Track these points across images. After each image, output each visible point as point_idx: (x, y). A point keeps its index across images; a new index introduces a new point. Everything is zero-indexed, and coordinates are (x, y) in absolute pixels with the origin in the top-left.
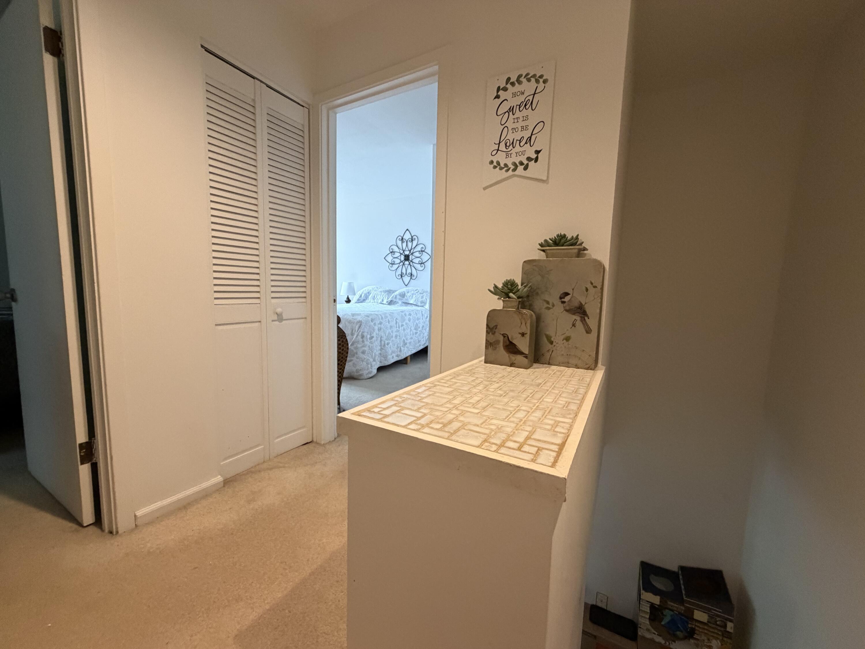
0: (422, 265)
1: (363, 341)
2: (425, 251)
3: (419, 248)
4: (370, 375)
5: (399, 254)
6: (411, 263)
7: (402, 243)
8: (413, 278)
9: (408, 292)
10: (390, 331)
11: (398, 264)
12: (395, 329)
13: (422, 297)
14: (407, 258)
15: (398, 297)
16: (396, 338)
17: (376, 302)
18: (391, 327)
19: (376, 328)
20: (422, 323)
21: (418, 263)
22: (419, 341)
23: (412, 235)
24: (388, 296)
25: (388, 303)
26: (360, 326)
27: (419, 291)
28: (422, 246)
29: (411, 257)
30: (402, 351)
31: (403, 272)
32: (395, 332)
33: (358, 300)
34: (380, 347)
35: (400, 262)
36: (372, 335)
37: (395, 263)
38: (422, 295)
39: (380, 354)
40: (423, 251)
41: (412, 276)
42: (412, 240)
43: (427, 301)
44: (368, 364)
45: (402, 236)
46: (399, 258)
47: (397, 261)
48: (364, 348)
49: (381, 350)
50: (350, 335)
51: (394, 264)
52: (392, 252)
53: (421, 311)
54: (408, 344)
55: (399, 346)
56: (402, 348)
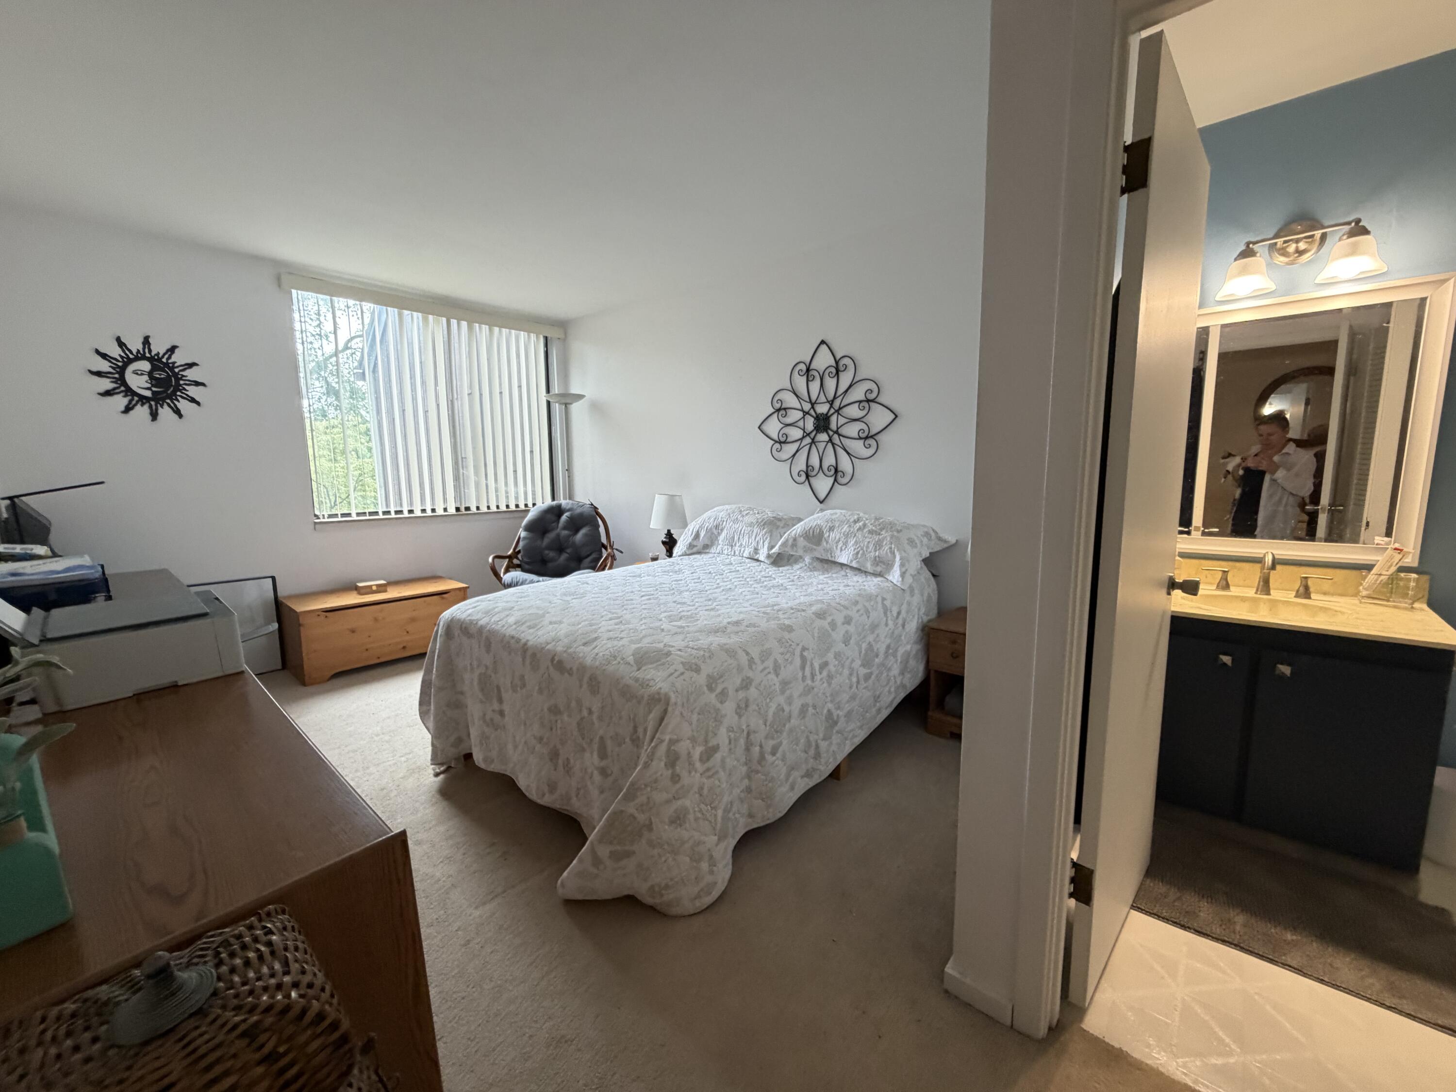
0: (871, 442)
1: (675, 778)
2: (879, 400)
3: (858, 393)
4: (708, 900)
5: (800, 414)
6: (836, 436)
7: (808, 381)
8: (840, 480)
9: (831, 529)
10: (781, 699)
11: (799, 442)
12: (797, 689)
13: (879, 545)
14: (822, 423)
15: (802, 542)
16: (804, 717)
17: (737, 553)
18: (785, 684)
19: (729, 708)
20: (886, 637)
21: (858, 437)
22: (876, 699)
23: (838, 358)
24: (771, 536)
25: (772, 560)
26: (662, 719)
27: (865, 525)
28: (868, 385)
29: (834, 419)
30: (824, 755)
31: (810, 463)
32: (800, 696)
33: (691, 546)
34: (744, 769)
35: (804, 437)
36: (713, 742)
37: (789, 440)
38: (877, 538)
39: (748, 790)
40: (873, 401)
41: (840, 474)
42: (838, 371)
43: (895, 557)
44: (696, 858)
45: (808, 361)
46: (801, 424)
47: (796, 433)
48: (679, 803)
49: (749, 777)
50: (627, 740)
51: (785, 442)
52: (778, 410)
53: (879, 599)
54: (842, 719)
55: (811, 739)
56: (823, 745)
